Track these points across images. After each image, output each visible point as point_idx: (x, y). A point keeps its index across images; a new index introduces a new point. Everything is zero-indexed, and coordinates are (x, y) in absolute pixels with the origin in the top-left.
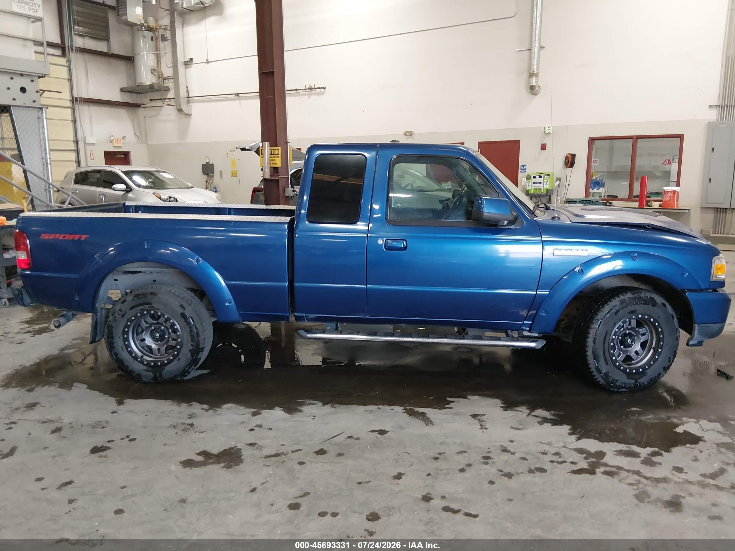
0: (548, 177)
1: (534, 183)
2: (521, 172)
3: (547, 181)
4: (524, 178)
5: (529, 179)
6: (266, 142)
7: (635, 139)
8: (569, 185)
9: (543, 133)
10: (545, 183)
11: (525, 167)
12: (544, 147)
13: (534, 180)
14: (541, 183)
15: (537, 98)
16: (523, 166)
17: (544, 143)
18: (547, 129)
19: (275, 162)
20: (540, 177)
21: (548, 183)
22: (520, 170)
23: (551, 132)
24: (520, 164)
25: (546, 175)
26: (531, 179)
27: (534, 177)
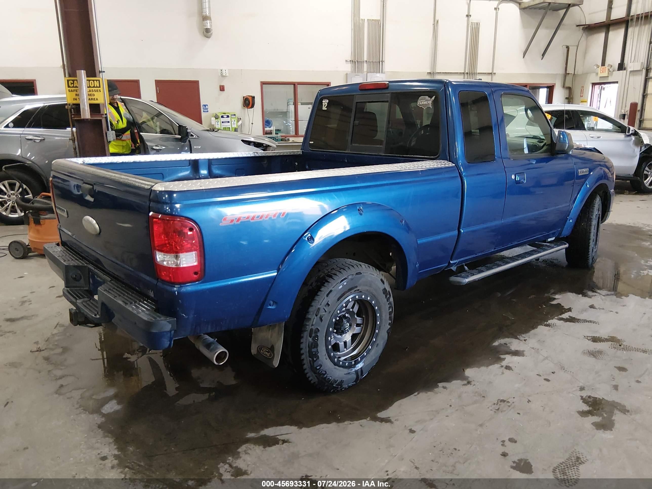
0: (234, 116)
1: (223, 122)
2: (204, 111)
3: (234, 120)
4: (213, 117)
5: (217, 119)
6: (83, 71)
7: (294, 84)
8: (252, 124)
9: (220, 75)
10: (233, 123)
11: (207, 107)
12: (222, 89)
13: (223, 120)
14: (229, 122)
15: (210, 41)
16: (205, 106)
17: (222, 84)
18: (224, 71)
19: (93, 97)
20: (228, 117)
21: (235, 123)
22: (202, 110)
23: (227, 75)
24: (202, 104)
25: (232, 115)
26: (219, 118)
27: (222, 117)
